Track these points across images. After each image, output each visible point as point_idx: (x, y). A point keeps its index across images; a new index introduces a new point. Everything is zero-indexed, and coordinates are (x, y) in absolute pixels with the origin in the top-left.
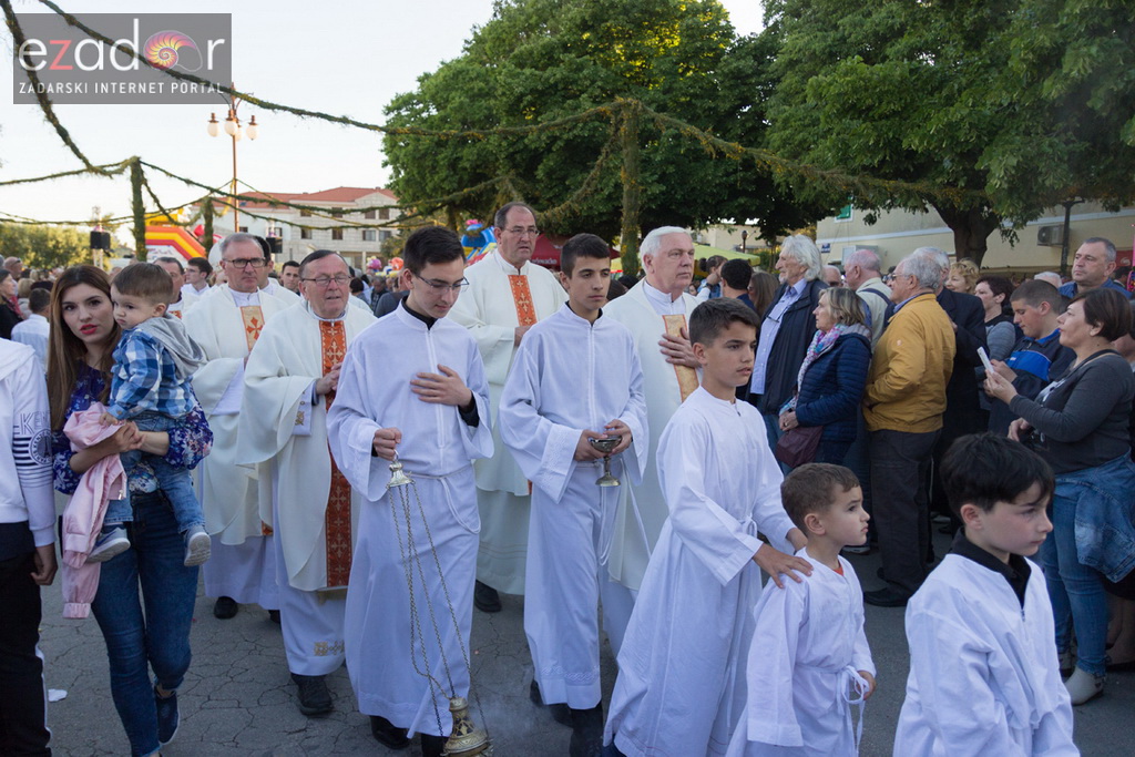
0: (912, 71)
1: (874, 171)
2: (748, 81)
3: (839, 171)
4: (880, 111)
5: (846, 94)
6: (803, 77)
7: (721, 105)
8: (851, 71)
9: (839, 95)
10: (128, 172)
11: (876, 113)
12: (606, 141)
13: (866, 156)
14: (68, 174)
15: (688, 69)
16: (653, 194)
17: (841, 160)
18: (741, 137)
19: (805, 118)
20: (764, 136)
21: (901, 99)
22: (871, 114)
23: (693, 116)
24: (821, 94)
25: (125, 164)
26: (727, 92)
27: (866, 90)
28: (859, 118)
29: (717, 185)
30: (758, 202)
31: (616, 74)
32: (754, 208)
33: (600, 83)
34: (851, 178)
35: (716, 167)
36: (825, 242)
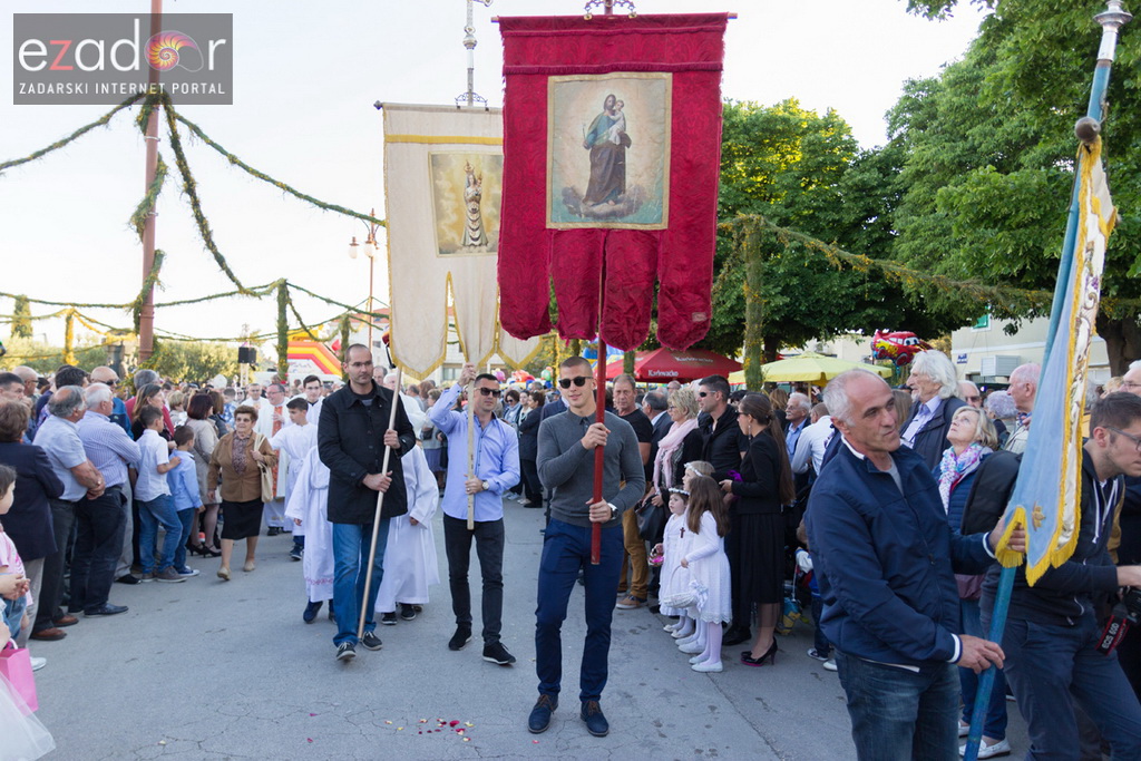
0: (1050, 179)
1: (1014, 280)
2: (873, 193)
3: (975, 281)
4: (1017, 220)
5: (979, 203)
6: (932, 188)
7: (846, 217)
8: (984, 180)
9: (972, 204)
10: (276, 293)
11: (1013, 222)
12: (727, 255)
13: (1004, 265)
14: (223, 295)
15: (810, 183)
16: (776, 306)
17: (976, 270)
18: (868, 248)
19: (935, 228)
20: (892, 247)
21: (1040, 207)
22: (1007, 223)
23: (816, 228)
24: (952, 204)
25: (273, 285)
26: (852, 205)
27: (1001, 198)
28: (995, 226)
29: (843, 296)
30: (887, 313)
31: (738, 190)
32: (883, 319)
33: (721, 200)
34: (988, 288)
35: (842, 277)
36: (962, 352)
